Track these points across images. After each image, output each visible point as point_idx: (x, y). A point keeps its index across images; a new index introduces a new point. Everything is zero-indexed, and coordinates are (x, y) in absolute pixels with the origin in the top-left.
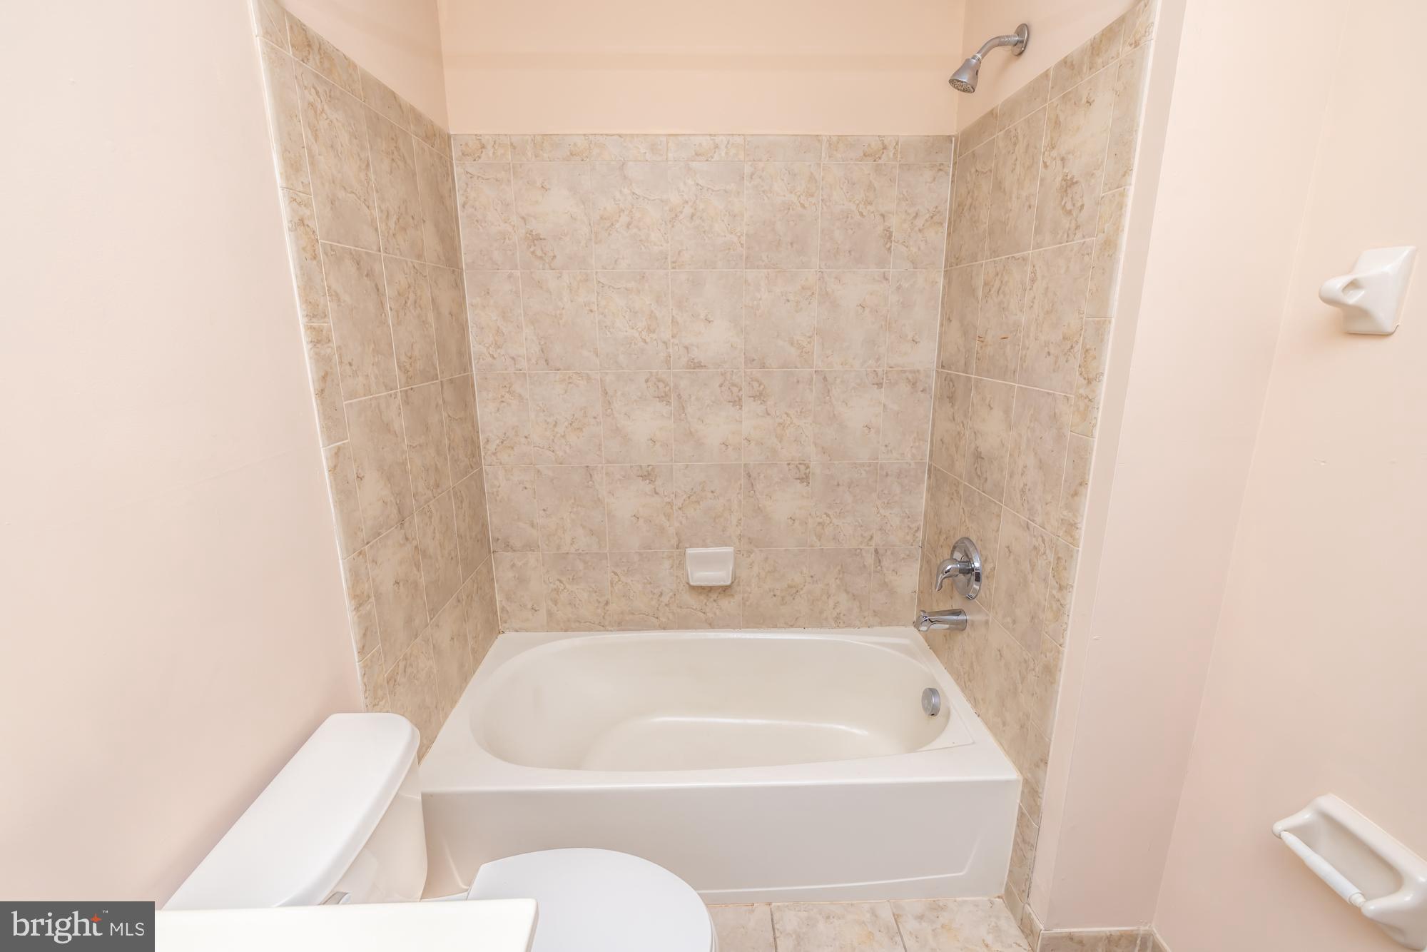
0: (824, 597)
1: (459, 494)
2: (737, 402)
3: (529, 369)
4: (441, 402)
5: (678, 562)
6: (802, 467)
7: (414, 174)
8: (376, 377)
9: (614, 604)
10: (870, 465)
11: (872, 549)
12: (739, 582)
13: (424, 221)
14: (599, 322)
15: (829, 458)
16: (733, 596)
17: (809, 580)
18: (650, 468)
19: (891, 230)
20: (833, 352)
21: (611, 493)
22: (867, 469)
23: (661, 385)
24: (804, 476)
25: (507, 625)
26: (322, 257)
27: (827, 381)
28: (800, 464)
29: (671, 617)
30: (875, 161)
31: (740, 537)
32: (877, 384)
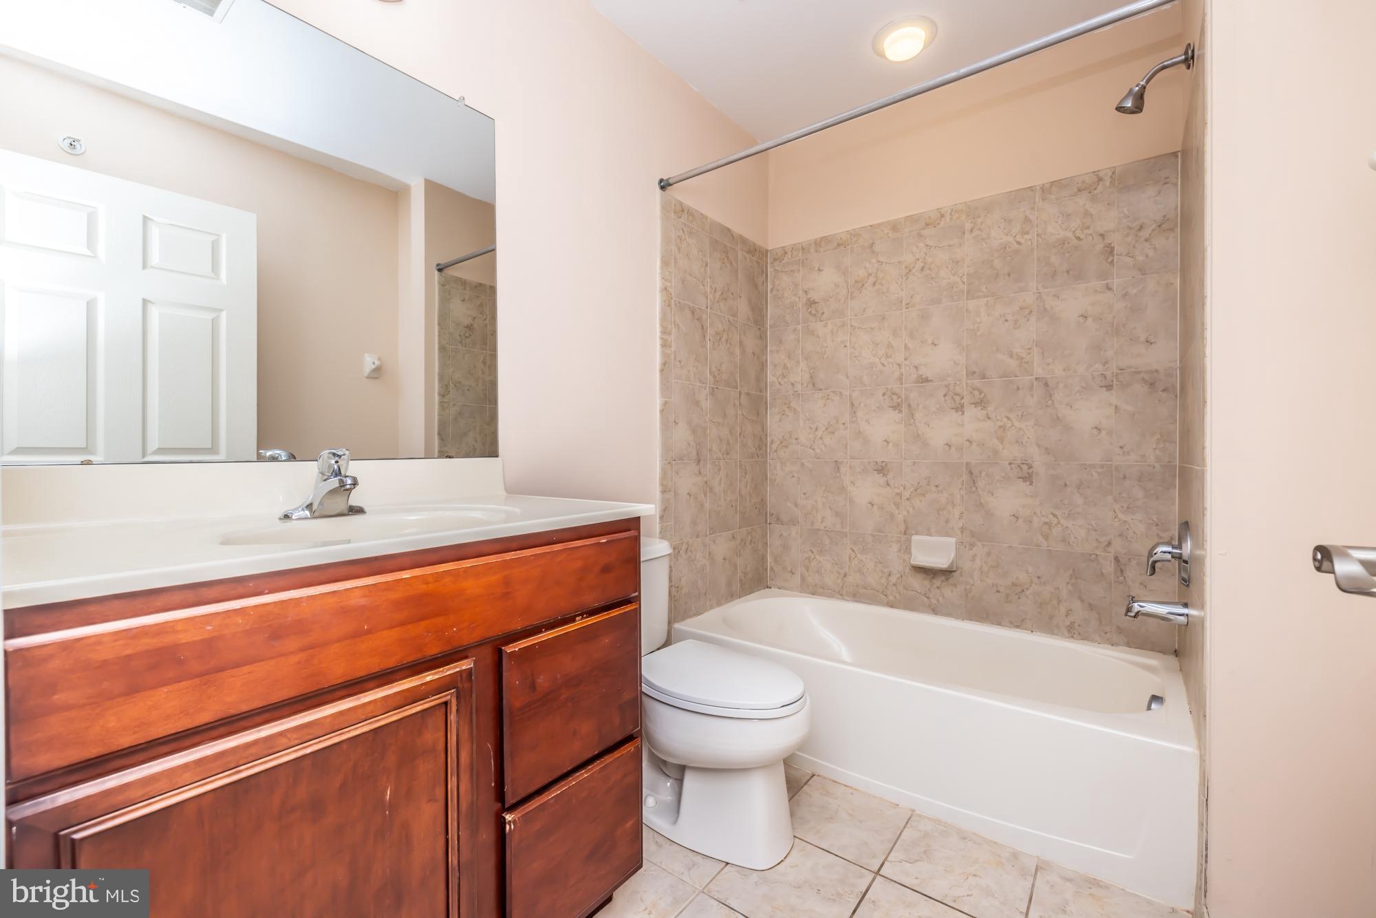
0: (1055, 602)
1: (743, 467)
2: (960, 409)
3: (802, 390)
4: (737, 403)
5: (905, 548)
6: (1025, 467)
7: (737, 271)
8: (695, 374)
9: (851, 577)
10: (1102, 467)
11: (1111, 556)
12: (961, 572)
13: (740, 297)
14: (850, 354)
15: (1053, 459)
16: (955, 586)
17: (1036, 580)
18: (884, 463)
19: (1113, 245)
20: (1054, 360)
21: (853, 483)
22: (1100, 470)
23: (895, 397)
24: (1027, 476)
25: (773, 583)
26: (673, 306)
27: (1048, 386)
28: (1023, 464)
29: (898, 596)
30: (1090, 193)
31: (962, 530)
32: (1105, 387)
